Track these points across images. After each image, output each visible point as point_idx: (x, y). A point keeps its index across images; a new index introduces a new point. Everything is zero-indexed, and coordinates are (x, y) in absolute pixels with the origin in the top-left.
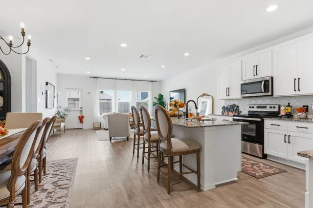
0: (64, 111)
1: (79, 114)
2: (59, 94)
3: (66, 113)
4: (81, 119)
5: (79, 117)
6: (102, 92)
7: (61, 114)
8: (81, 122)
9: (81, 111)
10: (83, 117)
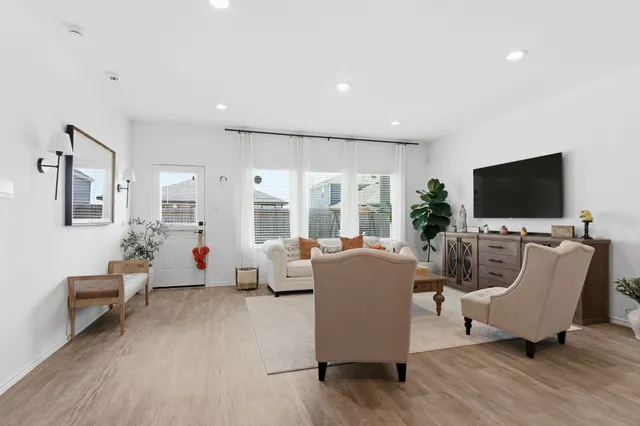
0: (150, 231)
1: (193, 243)
2: (134, 179)
3: (156, 239)
4: (201, 257)
5: (195, 251)
6: (258, 180)
7: (142, 243)
8: (201, 265)
9: (200, 232)
10: (205, 251)
